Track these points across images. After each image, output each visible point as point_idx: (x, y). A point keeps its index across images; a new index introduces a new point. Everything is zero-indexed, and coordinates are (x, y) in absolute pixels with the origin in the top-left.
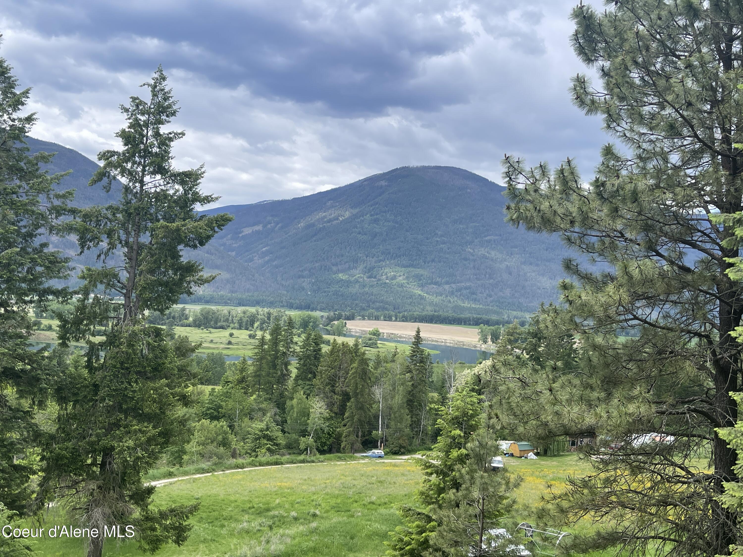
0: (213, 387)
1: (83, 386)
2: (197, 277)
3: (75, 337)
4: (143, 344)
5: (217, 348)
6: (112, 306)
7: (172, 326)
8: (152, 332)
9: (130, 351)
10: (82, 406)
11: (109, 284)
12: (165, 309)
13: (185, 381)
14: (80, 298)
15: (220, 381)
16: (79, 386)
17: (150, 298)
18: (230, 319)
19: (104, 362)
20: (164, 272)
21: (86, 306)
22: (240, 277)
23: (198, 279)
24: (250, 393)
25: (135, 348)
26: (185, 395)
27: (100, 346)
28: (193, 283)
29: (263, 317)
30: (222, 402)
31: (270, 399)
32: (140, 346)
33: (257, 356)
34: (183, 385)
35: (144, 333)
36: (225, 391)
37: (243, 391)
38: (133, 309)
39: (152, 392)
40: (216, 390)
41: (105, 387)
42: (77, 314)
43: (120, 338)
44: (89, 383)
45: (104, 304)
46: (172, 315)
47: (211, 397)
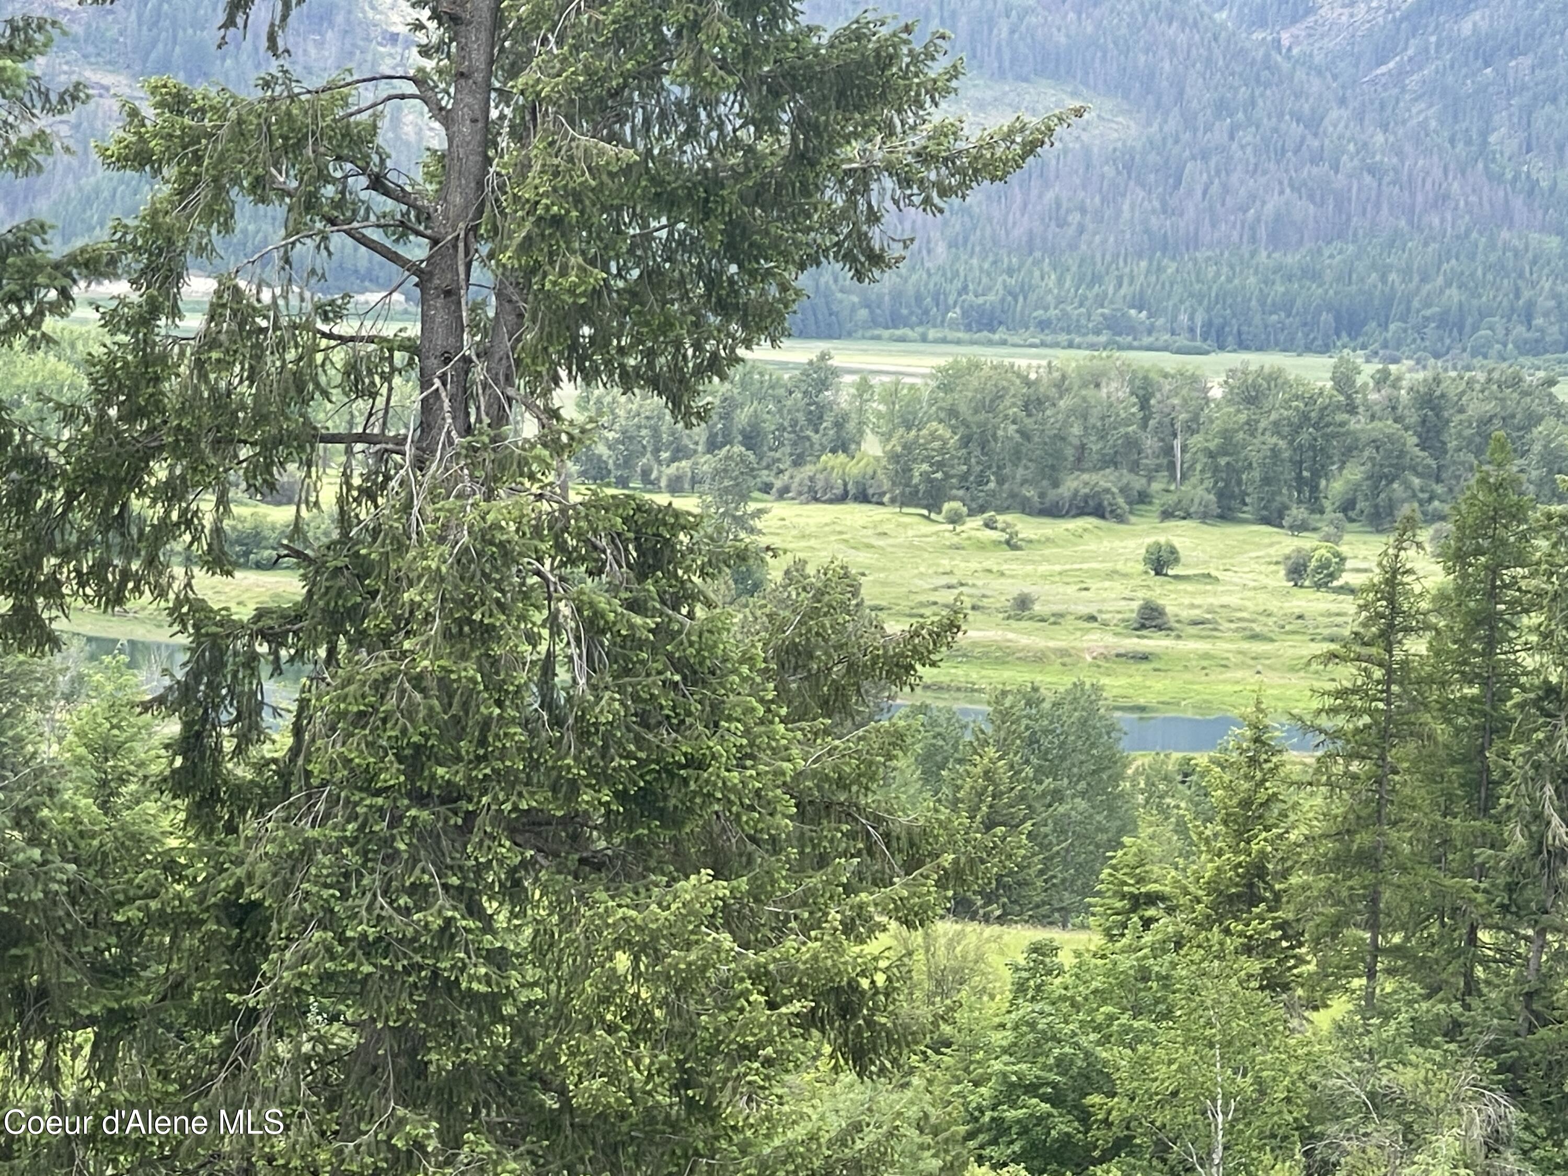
0: (1039, 934)
1: (161, 920)
2: (918, 140)
3: (100, 568)
4: (553, 622)
5: (1063, 653)
6: (339, 356)
7: (744, 497)
8: (615, 537)
9: (470, 670)
10: (155, 1053)
11: (310, 203)
12: (699, 371)
13: (849, 889)
14: (122, 301)
15: (1087, 890)
16: (132, 913)
17: (596, 294)
18: (1150, 443)
19: (295, 751)
20: (688, 112)
21: (163, 358)
22: (1219, 134)
23: (923, 156)
24: (1310, 983)
25: (497, 650)
26: (853, 986)
27: (266, 635)
28: (889, 183)
29: (1389, 426)
30: (1105, 1040)
31: (1453, 1030)
32: (533, 639)
33: (1354, 712)
34: (834, 916)
35: (560, 546)
36: (1127, 963)
37: (1255, 966)
38: (479, 372)
39: (622, 961)
40: (1066, 959)
41: (304, 920)
42: (102, 414)
43: (396, 584)
44: (201, 898)
45: (281, 347)
46: (742, 417)
47: (1026, 1008)
